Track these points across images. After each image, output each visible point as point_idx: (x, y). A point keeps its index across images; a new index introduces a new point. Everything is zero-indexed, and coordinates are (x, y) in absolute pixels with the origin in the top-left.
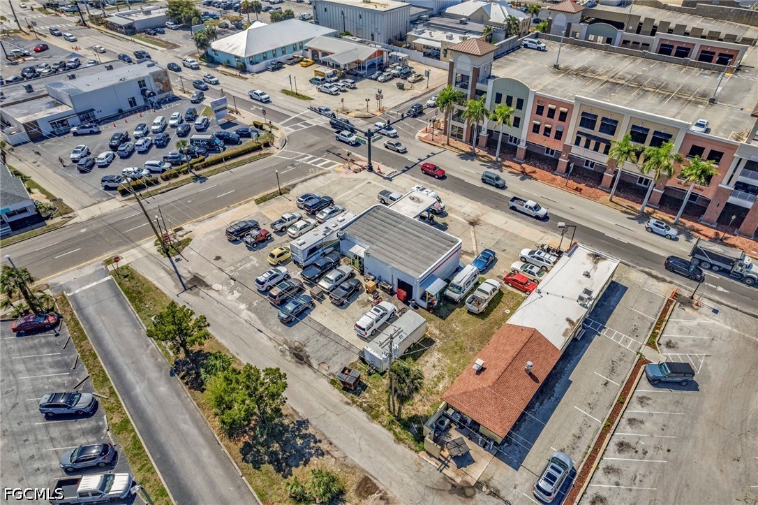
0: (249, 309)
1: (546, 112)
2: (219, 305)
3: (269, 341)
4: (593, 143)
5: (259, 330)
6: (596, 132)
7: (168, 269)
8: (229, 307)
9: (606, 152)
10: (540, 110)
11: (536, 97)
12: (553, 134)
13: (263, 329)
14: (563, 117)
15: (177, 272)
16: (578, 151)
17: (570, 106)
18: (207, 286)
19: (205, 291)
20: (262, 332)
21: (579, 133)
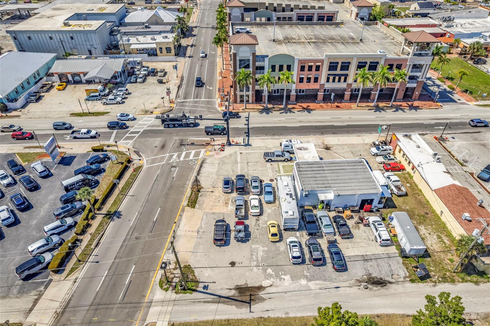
0: (309, 280)
1: (306, 68)
2: (288, 294)
3: (351, 289)
4: (337, 78)
5: (336, 288)
6: (338, 72)
7: (210, 300)
8: (297, 289)
9: (345, 81)
10: (302, 69)
11: (300, 61)
12: (312, 80)
13: (336, 285)
14: (318, 68)
15: (220, 297)
16: (328, 86)
17: (322, 61)
18: (260, 288)
19: (263, 292)
20: (339, 287)
21: (329, 75)
